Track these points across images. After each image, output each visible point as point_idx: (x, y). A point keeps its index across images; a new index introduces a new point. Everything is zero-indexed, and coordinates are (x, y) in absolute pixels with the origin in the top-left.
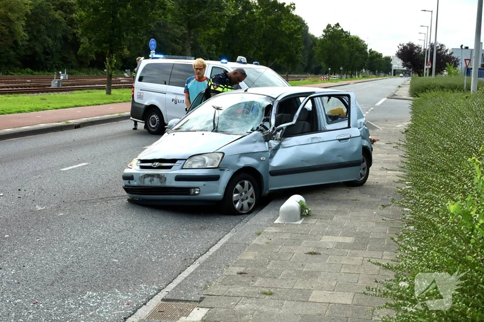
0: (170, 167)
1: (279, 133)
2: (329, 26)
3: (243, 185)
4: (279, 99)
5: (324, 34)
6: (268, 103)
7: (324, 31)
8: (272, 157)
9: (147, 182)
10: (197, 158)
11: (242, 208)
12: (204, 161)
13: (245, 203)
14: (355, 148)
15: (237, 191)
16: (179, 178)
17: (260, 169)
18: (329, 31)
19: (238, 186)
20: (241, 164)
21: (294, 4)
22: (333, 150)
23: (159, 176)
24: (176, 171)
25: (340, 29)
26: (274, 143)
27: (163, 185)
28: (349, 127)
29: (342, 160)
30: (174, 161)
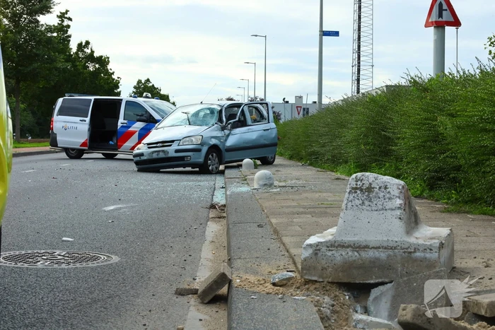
0: (170, 145)
1: (229, 126)
2: (139, 82)
3: (212, 155)
4: (225, 106)
5: (135, 90)
6: (219, 108)
7: (135, 87)
8: (226, 140)
9: (155, 156)
10: (187, 139)
11: (212, 170)
12: (192, 141)
13: (214, 167)
14: (274, 135)
15: (210, 160)
16: (177, 151)
17: (221, 147)
18: (139, 87)
19: (210, 156)
20: (212, 143)
21: (108, 58)
22: (261, 136)
23: (163, 151)
24: (175, 147)
25: (151, 85)
26: (227, 132)
27: (167, 156)
28: (269, 122)
29: (266, 142)
30: (173, 141)
